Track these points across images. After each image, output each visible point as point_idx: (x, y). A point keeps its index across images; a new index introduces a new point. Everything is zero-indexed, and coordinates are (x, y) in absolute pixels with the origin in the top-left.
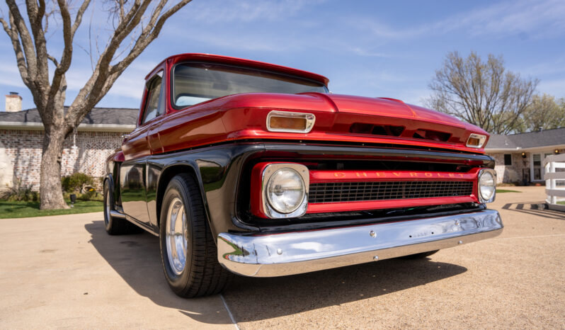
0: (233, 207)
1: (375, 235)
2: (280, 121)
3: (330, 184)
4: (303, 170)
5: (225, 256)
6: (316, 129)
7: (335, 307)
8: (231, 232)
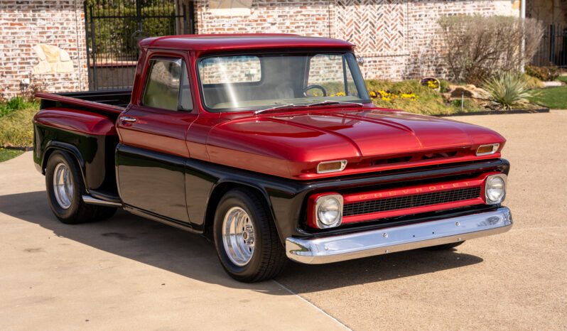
0: (296, 222)
1: (387, 236)
2: (325, 167)
3: (356, 203)
4: (340, 198)
5: (291, 252)
6: (348, 167)
7: (360, 285)
8: (294, 237)
